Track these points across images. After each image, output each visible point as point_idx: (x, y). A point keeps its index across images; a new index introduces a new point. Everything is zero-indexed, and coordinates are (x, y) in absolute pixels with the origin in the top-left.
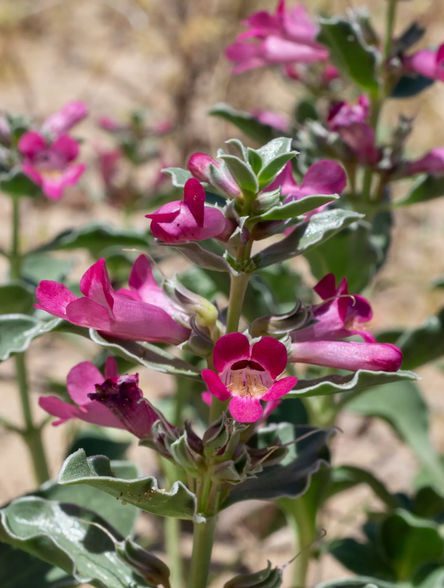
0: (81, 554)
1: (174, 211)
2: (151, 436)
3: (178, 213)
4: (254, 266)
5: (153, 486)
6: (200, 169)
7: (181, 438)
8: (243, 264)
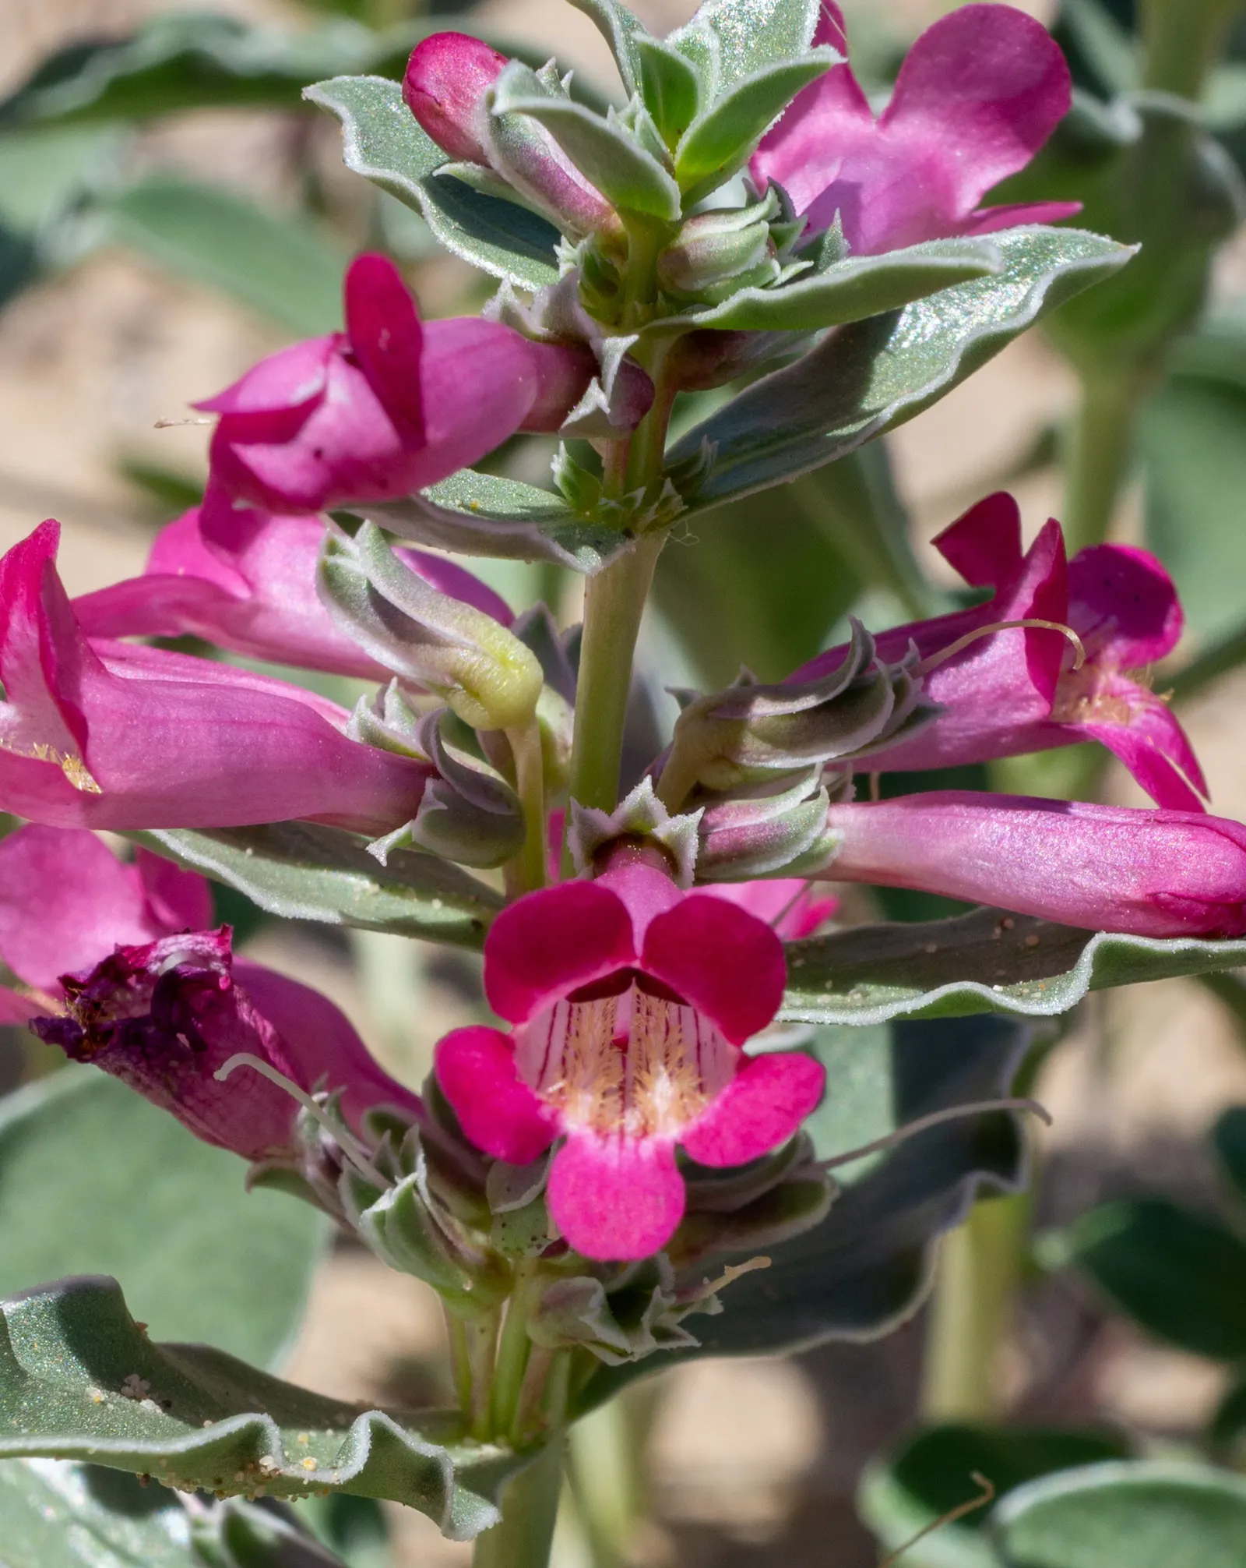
0: (76, 1520)
1: (301, 393)
2: (298, 1155)
3: (315, 402)
4: (677, 503)
5: (267, 1454)
6: (449, 109)
7: (404, 1183)
8: (630, 502)
